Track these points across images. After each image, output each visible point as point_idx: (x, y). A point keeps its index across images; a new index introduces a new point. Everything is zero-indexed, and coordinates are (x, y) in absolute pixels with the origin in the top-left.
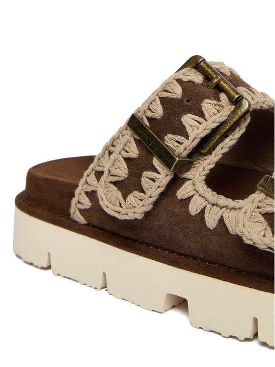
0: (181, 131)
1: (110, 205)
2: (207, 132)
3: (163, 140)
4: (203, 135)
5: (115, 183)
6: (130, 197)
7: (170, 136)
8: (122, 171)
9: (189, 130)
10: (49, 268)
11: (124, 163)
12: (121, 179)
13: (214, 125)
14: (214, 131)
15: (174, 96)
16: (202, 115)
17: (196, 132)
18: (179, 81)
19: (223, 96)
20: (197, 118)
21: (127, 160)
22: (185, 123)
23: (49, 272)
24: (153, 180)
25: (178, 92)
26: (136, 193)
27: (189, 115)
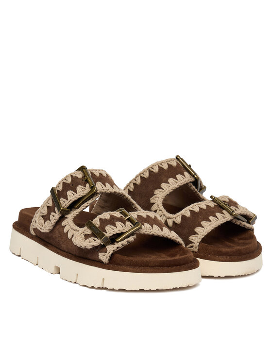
0: (66, 197)
1: (39, 226)
2: (76, 199)
3: (60, 200)
4: (74, 200)
5: (42, 216)
6: (46, 223)
7: (62, 198)
8: (45, 212)
9: (68, 197)
10: (20, 256)
11: (46, 208)
12: (44, 215)
13: (79, 197)
14: (79, 199)
15: (68, 182)
16: (76, 192)
17: (71, 198)
18: (72, 176)
19: (87, 185)
20: (73, 192)
21: (48, 207)
22: (68, 194)
23: (20, 257)
24: (54, 216)
25: (69, 181)
26: (48, 221)
27: (71, 191)
